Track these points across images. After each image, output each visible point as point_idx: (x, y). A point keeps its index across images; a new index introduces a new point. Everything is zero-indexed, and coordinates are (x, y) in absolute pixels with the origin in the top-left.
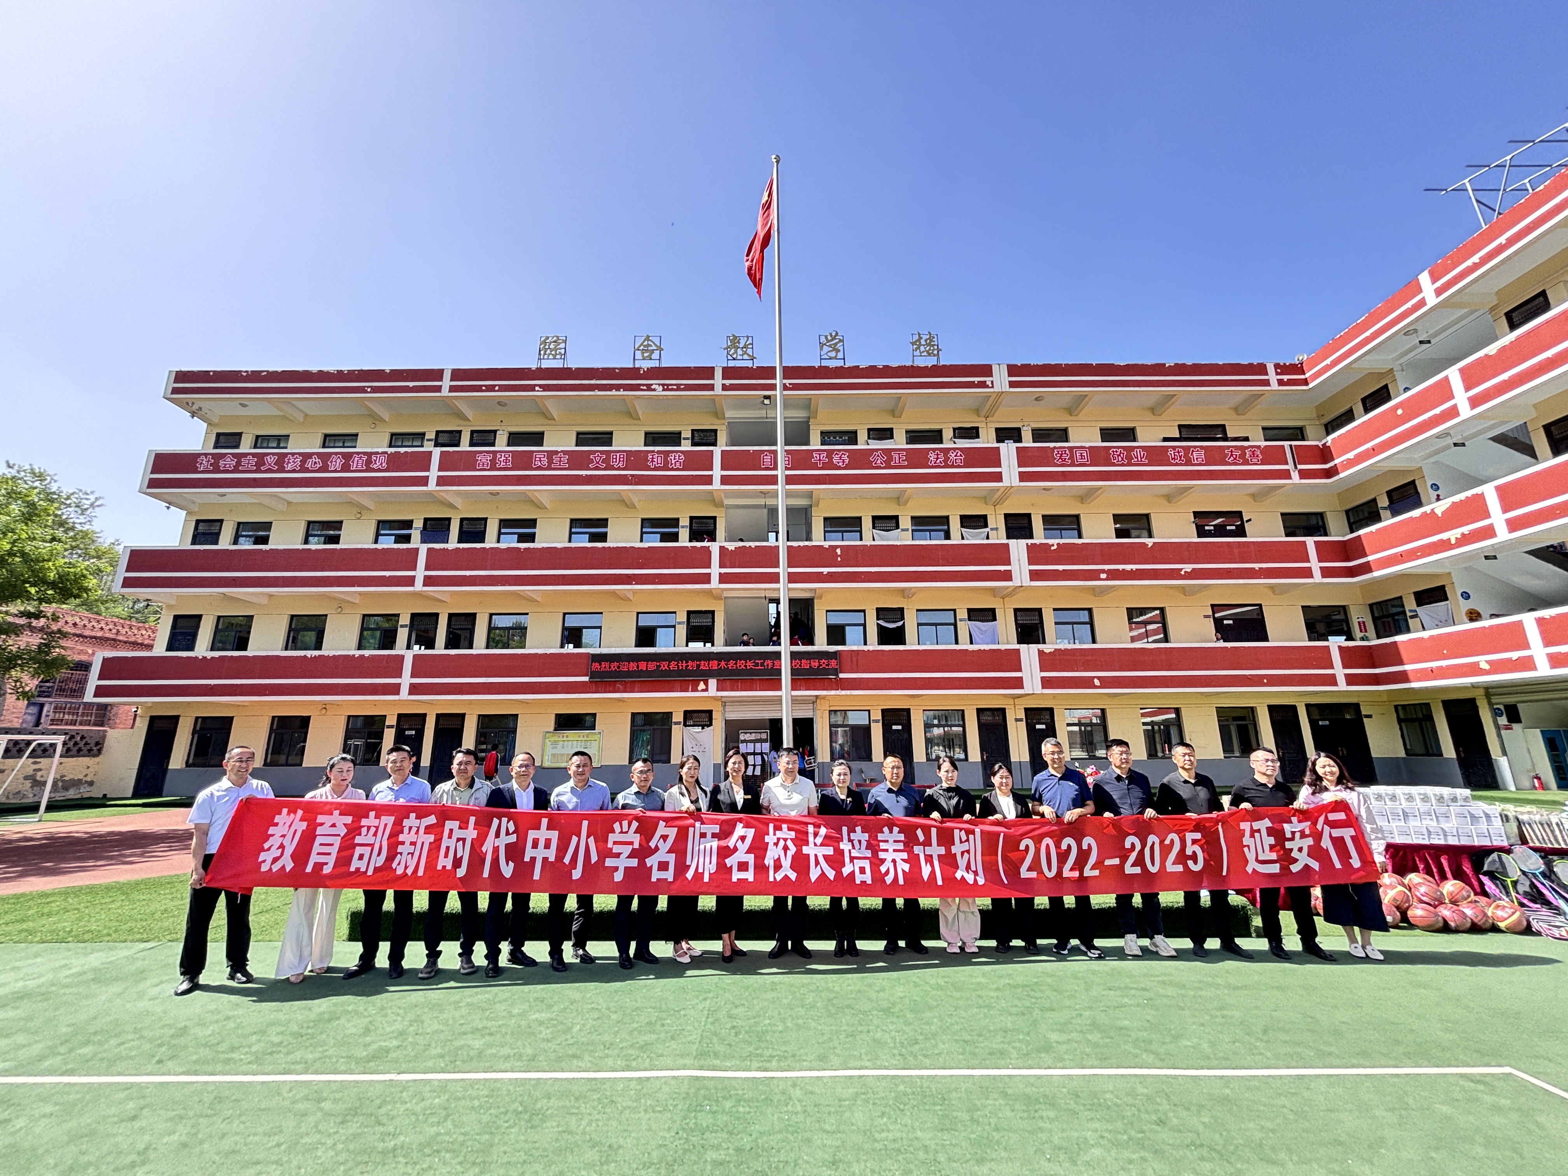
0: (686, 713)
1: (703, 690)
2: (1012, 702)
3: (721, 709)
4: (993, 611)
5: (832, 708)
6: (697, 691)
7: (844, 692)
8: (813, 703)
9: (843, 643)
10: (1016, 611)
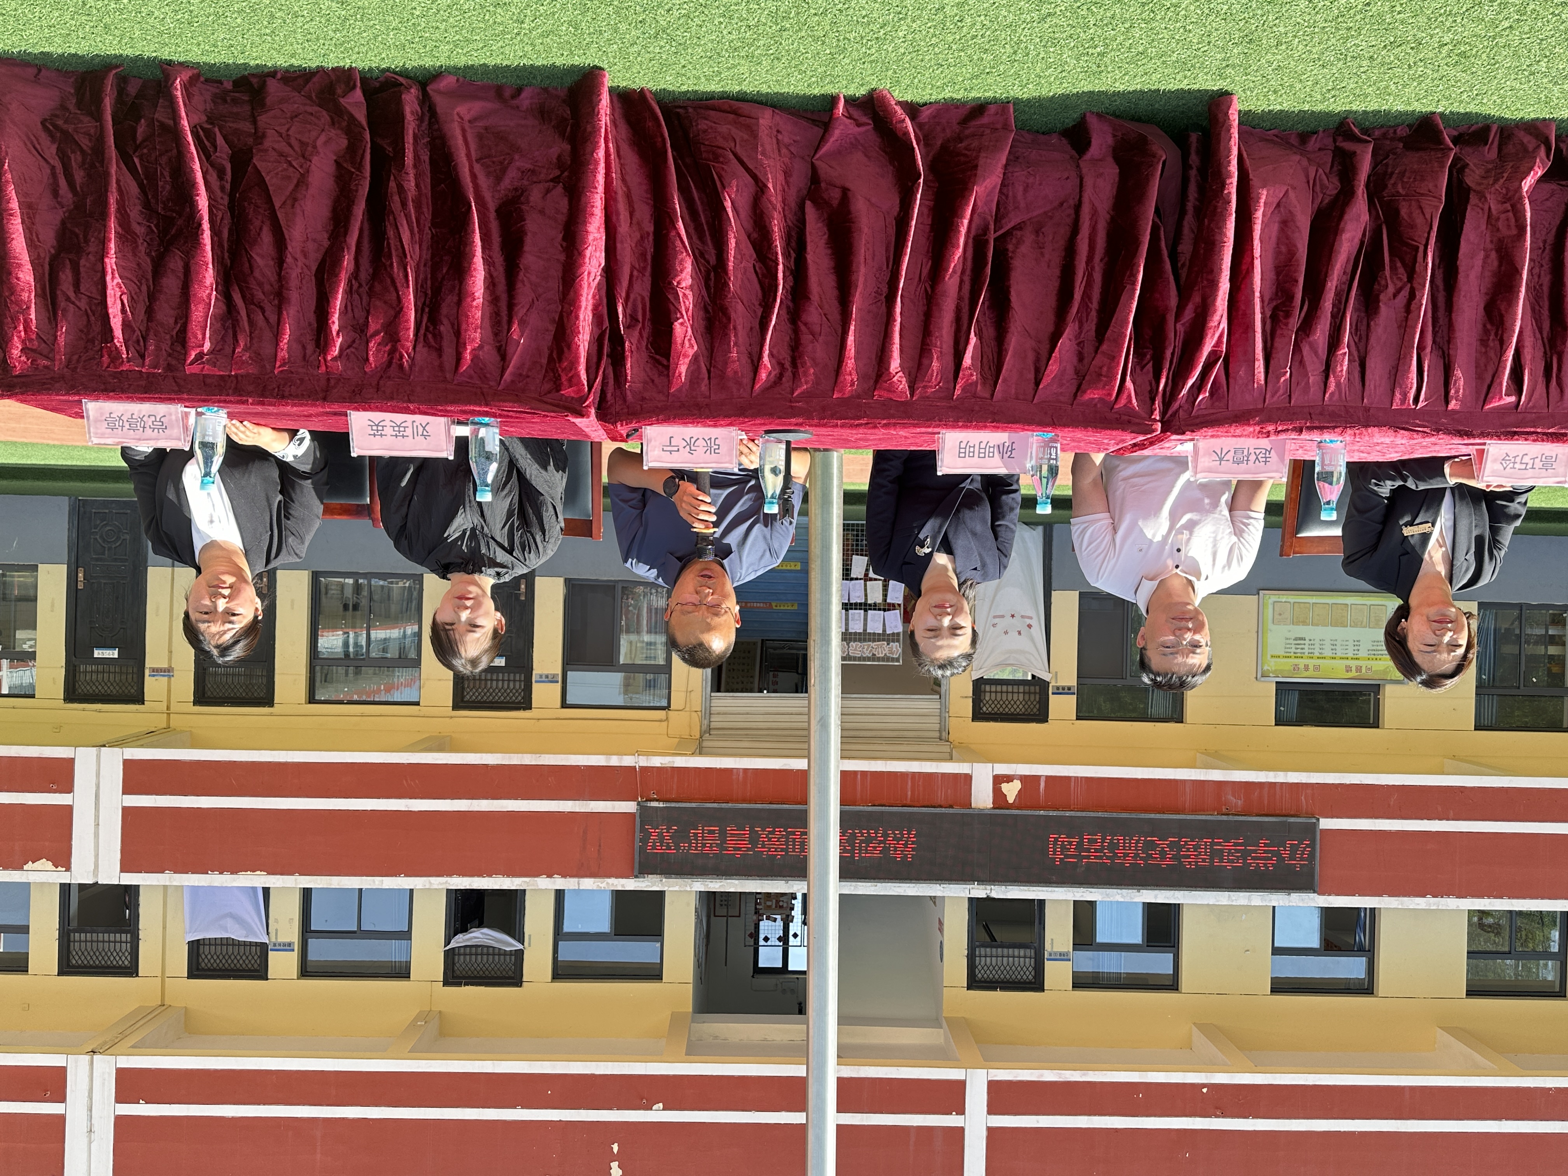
0: (1041, 715)
1: (1009, 779)
3: (953, 723)
4: (196, 971)
5: (661, 714)
6: (1024, 779)
7: (628, 761)
8: (709, 730)
9: (619, 896)
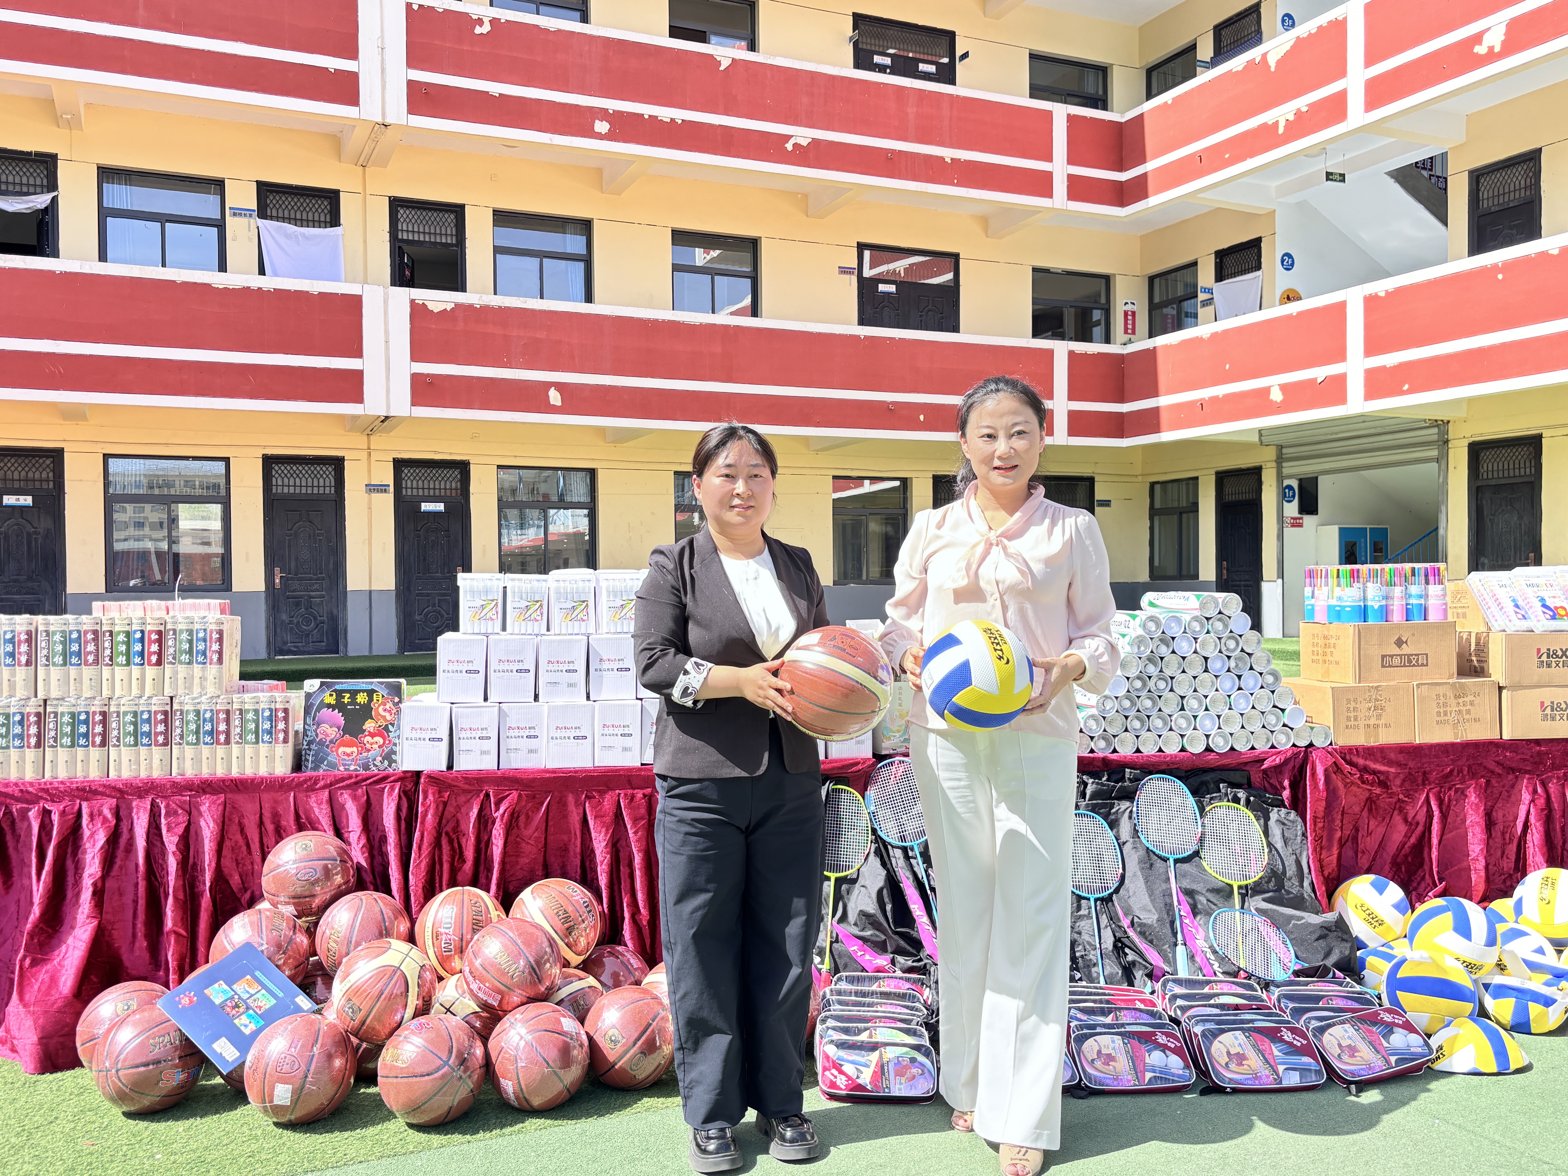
2: (361, 441)
4: (332, 197)
10: (396, 204)
